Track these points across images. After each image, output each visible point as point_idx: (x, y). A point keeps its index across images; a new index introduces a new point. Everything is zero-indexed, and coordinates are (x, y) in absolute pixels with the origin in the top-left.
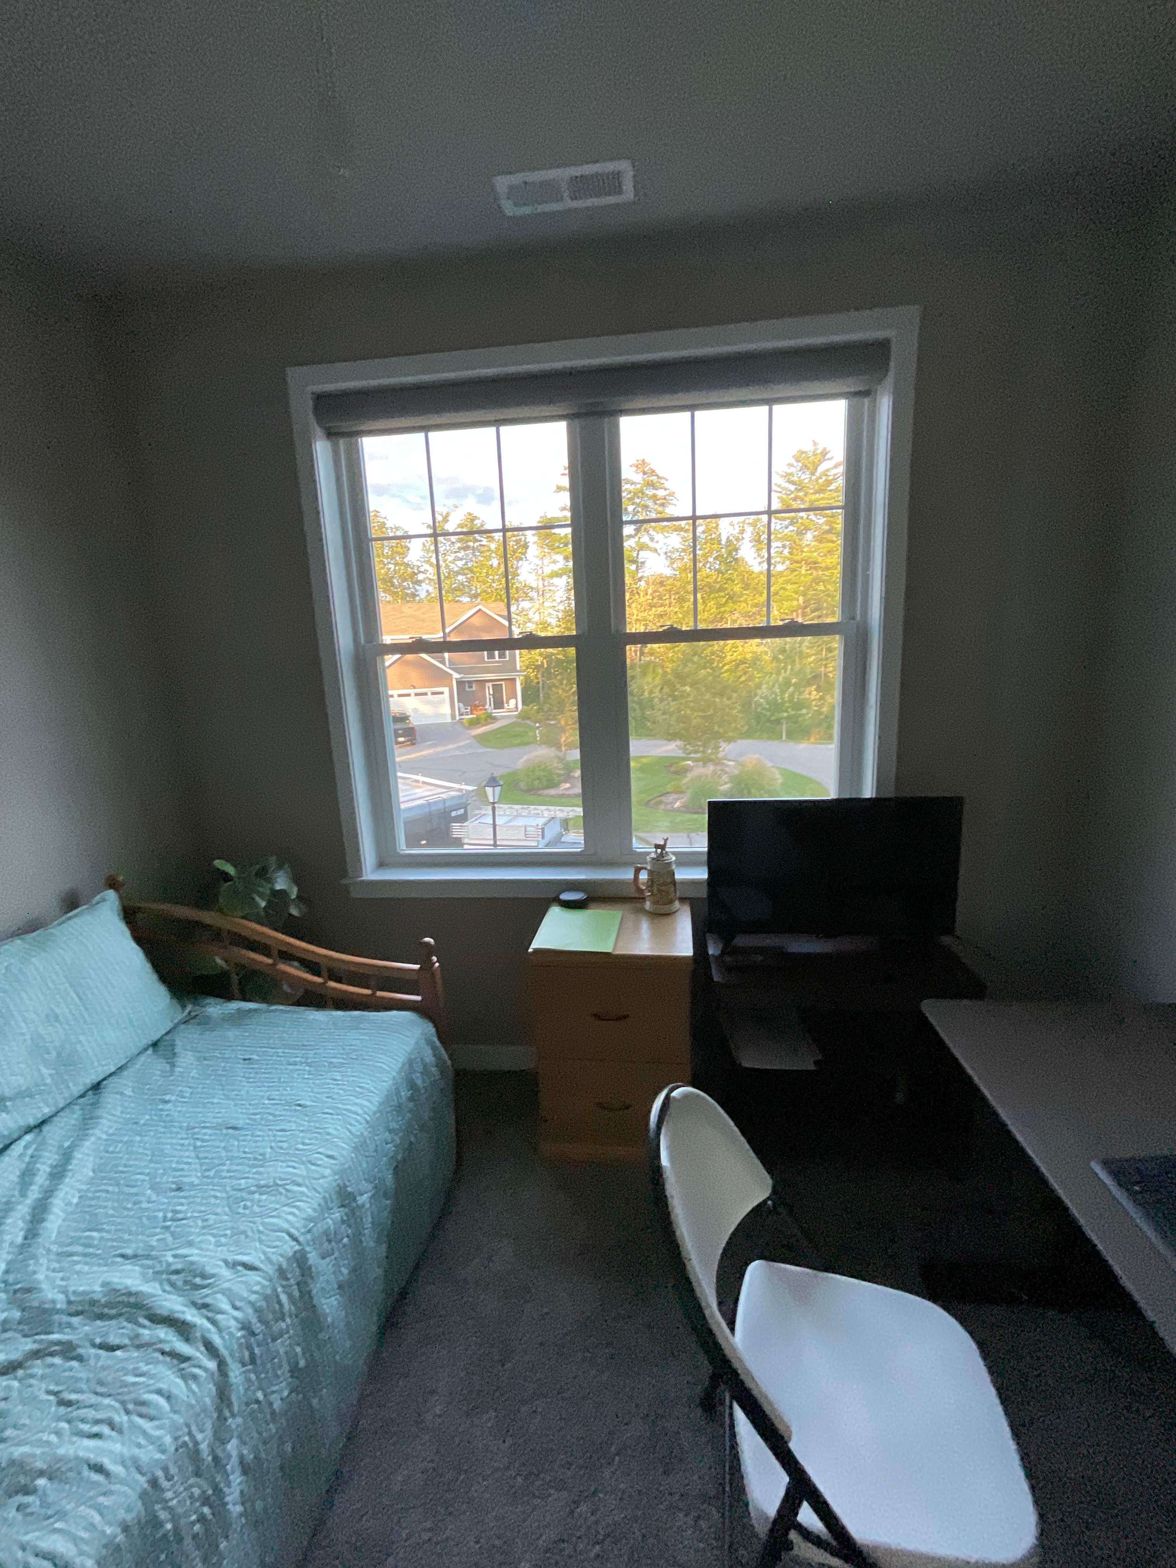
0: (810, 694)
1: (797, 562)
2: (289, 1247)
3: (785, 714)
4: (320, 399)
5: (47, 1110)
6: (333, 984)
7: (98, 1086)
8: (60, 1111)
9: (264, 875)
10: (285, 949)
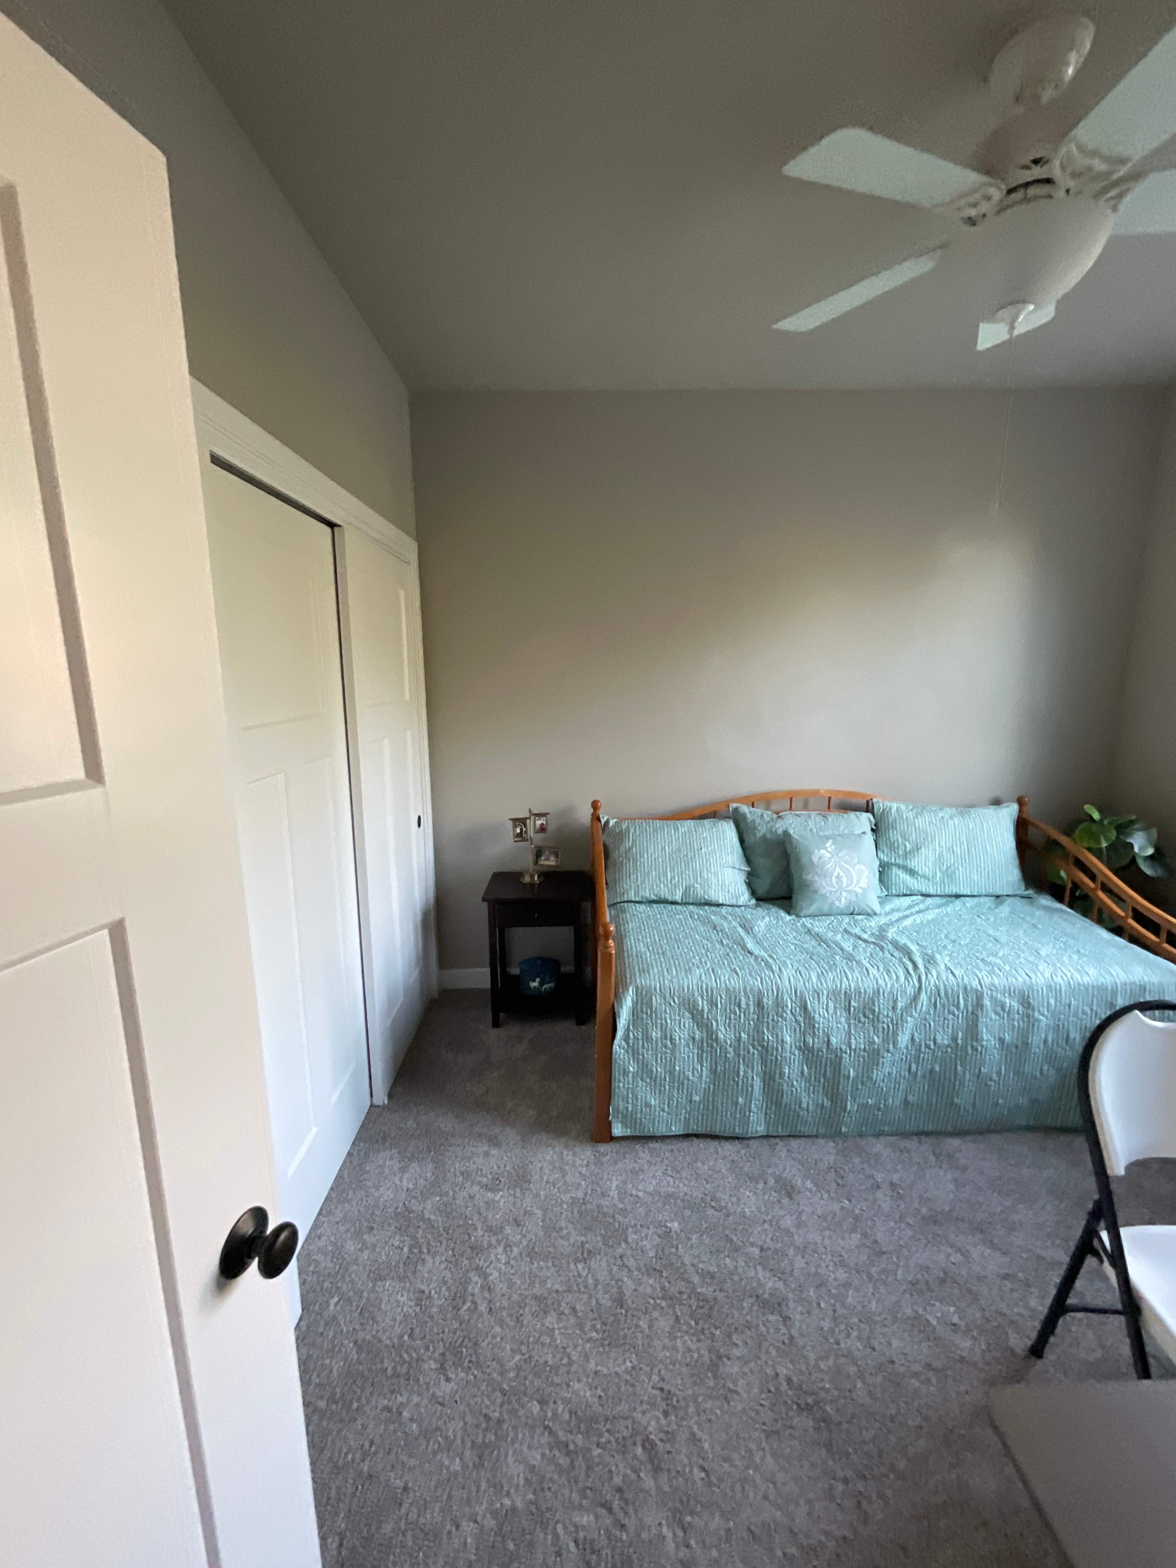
5: (932, 891)
6: (1131, 921)
7: (958, 896)
8: (937, 896)
9: (1123, 828)
10: (1105, 881)
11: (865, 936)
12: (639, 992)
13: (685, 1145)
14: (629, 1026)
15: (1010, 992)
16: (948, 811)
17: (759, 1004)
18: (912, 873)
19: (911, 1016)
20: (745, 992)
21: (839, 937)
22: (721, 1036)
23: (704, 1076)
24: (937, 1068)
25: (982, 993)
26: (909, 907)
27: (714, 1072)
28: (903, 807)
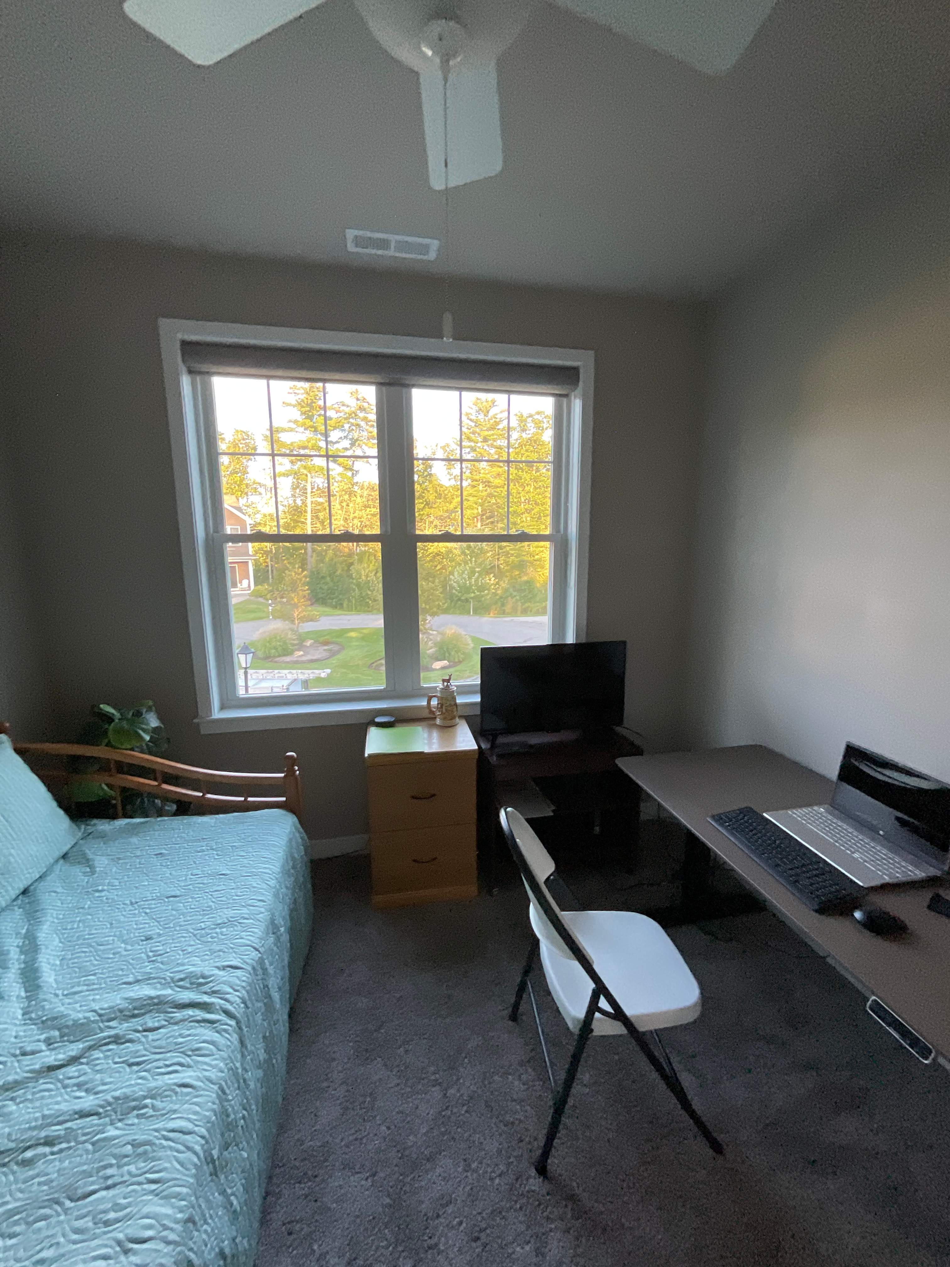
0: (490, 580)
1: (476, 481)
2: (255, 955)
3: (472, 595)
4: (185, 344)
6: (210, 796)
10: (168, 771)
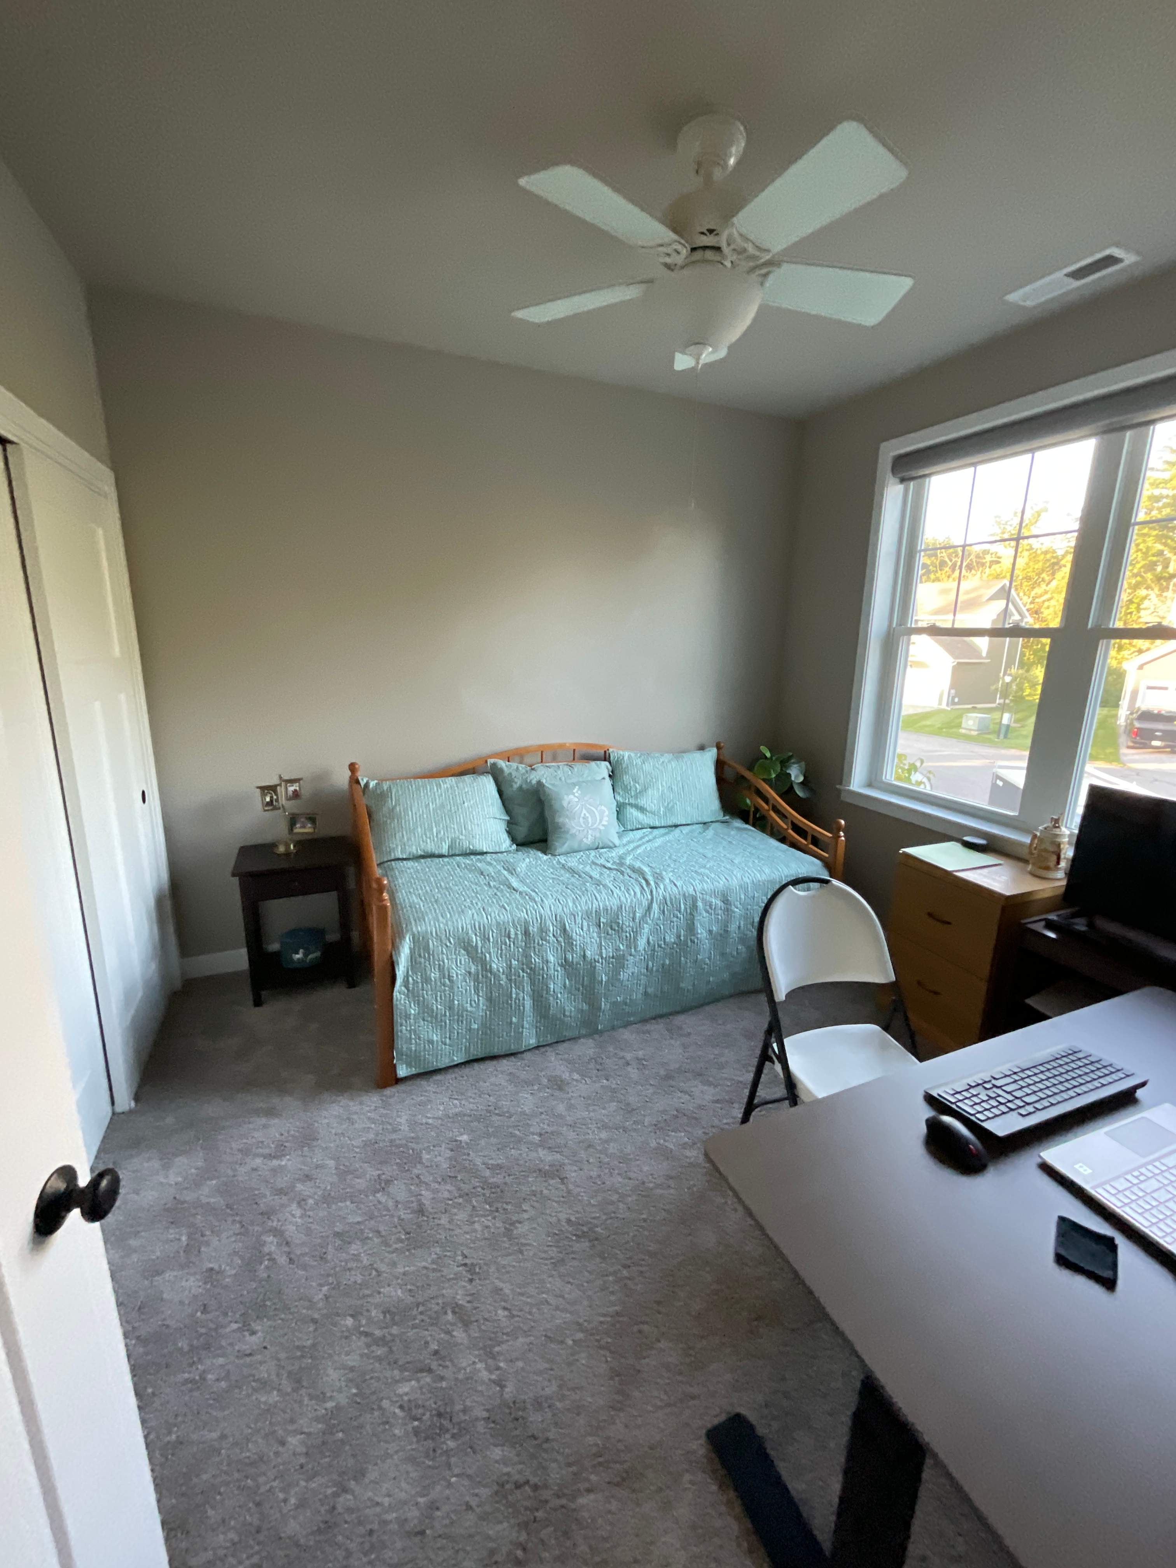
5: (657, 824)
6: (790, 831)
7: (676, 826)
8: (661, 827)
9: (785, 763)
10: (775, 804)
11: (609, 865)
12: (416, 938)
13: (467, 1071)
14: (408, 972)
15: (714, 893)
16: (667, 757)
17: (526, 933)
18: (642, 809)
19: (647, 923)
20: (513, 924)
21: (588, 869)
22: (494, 966)
23: (481, 1005)
24: (667, 962)
25: (696, 898)
26: (641, 838)
27: (490, 999)
28: (633, 755)
